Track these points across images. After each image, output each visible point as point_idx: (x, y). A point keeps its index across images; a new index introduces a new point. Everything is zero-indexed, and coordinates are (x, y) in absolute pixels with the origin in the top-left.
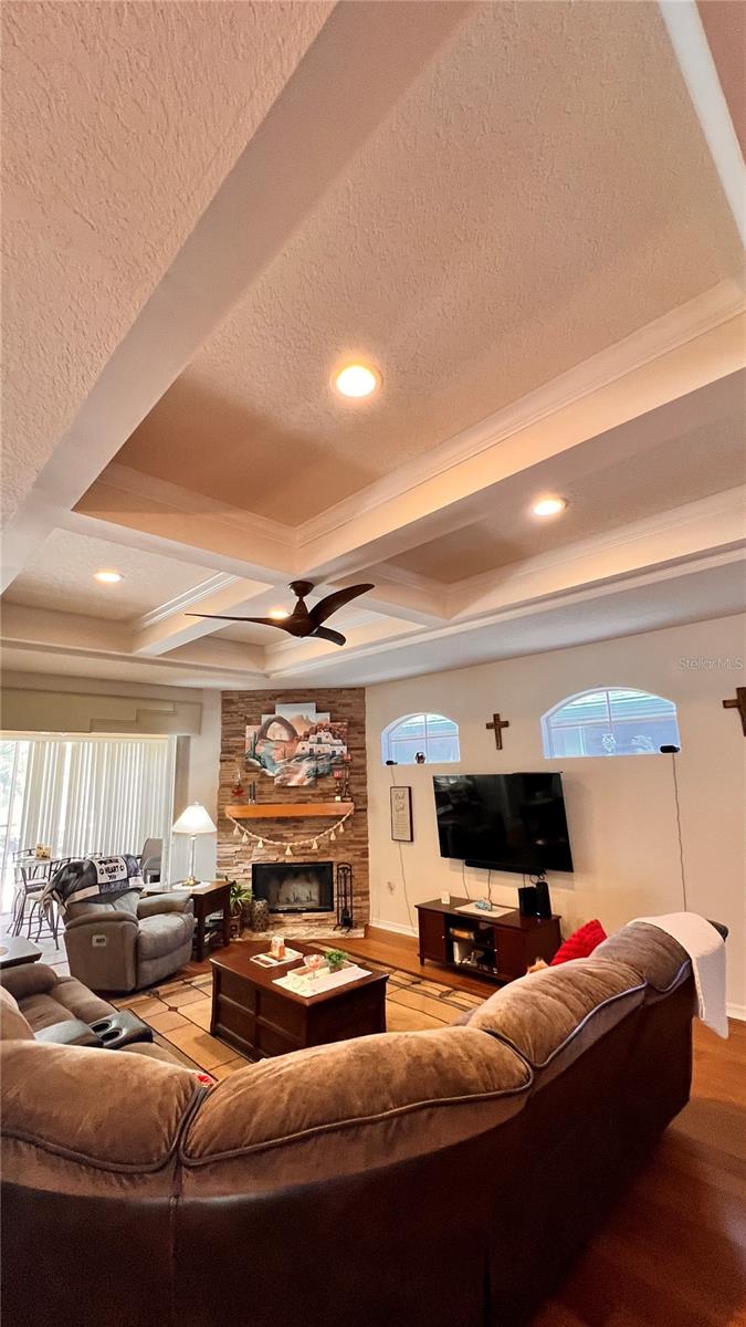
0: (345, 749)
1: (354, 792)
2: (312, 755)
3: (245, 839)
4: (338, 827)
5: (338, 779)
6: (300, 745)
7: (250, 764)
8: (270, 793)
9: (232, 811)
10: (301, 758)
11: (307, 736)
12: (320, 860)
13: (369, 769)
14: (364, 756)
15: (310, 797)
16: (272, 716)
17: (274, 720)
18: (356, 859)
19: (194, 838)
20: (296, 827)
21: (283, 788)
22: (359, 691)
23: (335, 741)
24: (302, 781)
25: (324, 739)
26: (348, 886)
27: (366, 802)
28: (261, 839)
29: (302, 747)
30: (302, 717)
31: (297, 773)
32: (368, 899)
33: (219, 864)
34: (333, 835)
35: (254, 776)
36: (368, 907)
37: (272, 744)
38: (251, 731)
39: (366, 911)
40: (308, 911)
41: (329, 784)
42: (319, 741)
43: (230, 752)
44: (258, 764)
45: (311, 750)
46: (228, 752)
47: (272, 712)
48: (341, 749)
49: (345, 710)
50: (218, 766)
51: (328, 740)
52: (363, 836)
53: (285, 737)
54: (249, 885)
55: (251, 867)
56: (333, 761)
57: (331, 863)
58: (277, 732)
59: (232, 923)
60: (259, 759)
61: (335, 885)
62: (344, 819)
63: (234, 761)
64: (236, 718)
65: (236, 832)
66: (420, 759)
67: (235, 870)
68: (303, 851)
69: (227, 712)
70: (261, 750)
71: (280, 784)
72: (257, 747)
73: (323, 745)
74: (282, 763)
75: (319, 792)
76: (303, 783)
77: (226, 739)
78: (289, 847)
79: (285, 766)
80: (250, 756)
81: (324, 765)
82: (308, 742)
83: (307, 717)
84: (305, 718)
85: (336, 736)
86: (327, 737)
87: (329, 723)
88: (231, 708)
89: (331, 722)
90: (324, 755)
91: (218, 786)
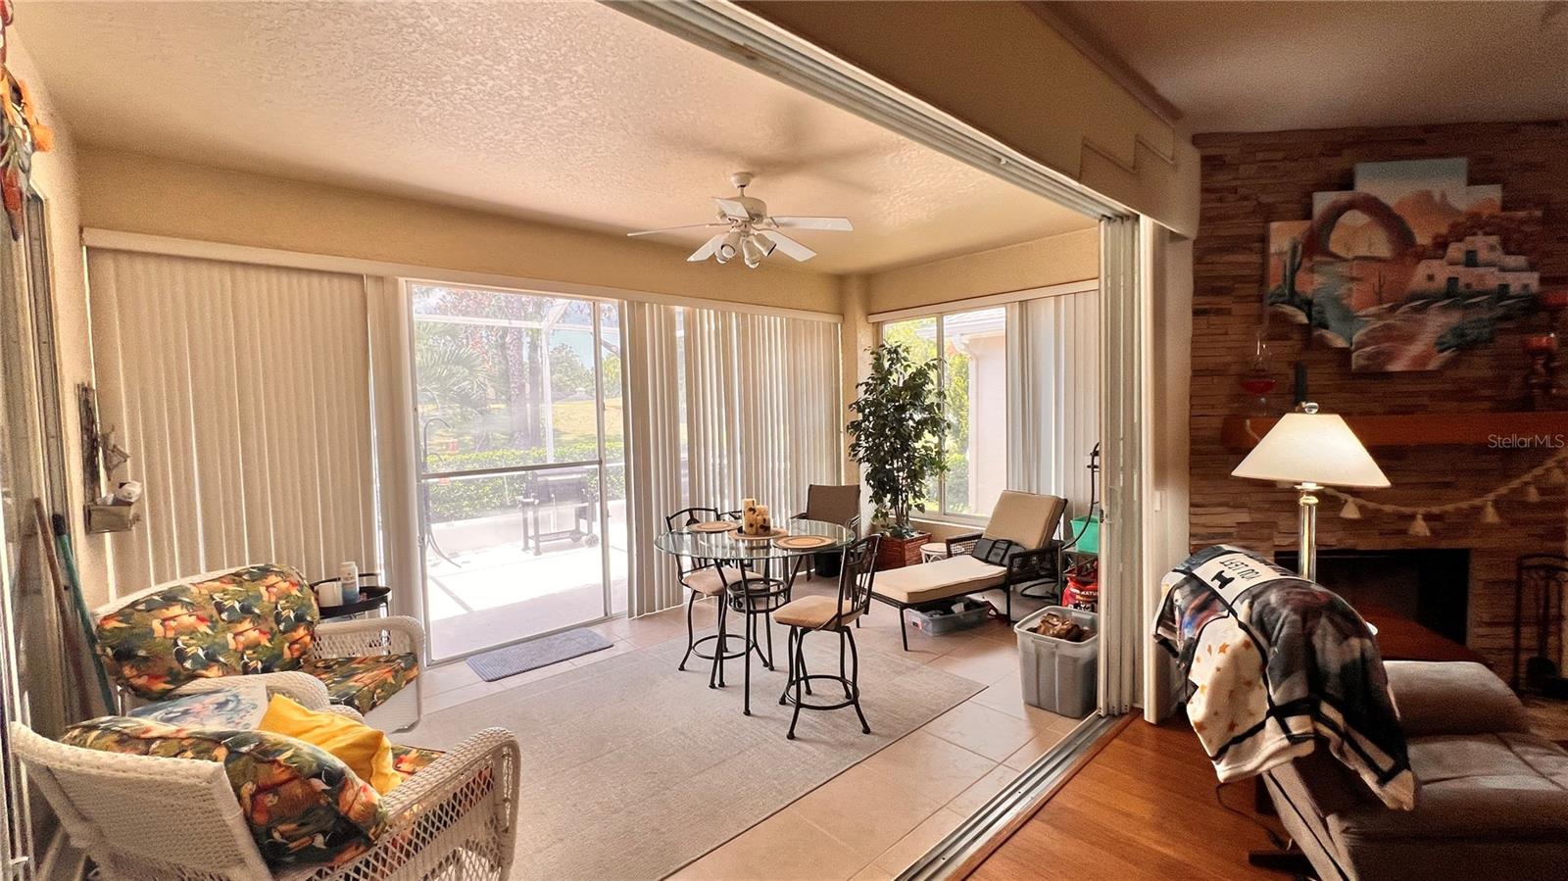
0: (1533, 279)
2: (1453, 294)
6: (1422, 269)
10: (1425, 301)
11: (1441, 245)
15: (1426, 400)
16: (1343, 196)
17: (1351, 206)
23: (1512, 261)
24: (1423, 358)
25: (1483, 255)
29: (1430, 275)
30: (1429, 194)
31: (1409, 338)
37: (1341, 268)
42: (1471, 260)
43: (1217, 292)
44: (1303, 318)
45: (1453, 281)
46: (1220, 290)
47: (1346, 182)
48: (1524, 281)
51: (1492, 256)
53: (1380, 245)
56: (1503, 309)
57: (1469, 552)
58: (1358, 237)
63: (1228, 312)
70: (1314, 283)
71: (1366, 367)
72: (1301, 276)
73: (1481, 270)
74: (1373, 316)
75: (1447, 387)
76: (1425, 364)
77: (1208, 258)
78: (1419, 517)
79: (1381, 323)
80: (1281, 299)
81: (1479, 320)
82: (1444, 262)
83: (1443, 196)
84: (1437, 199)
85: (1514, 247)
86: (1491, 248)
87: (1497, 211)
88: (1223, 177)
89: (1501, 209)
90: (1481, 293)
91: (1190, 372)
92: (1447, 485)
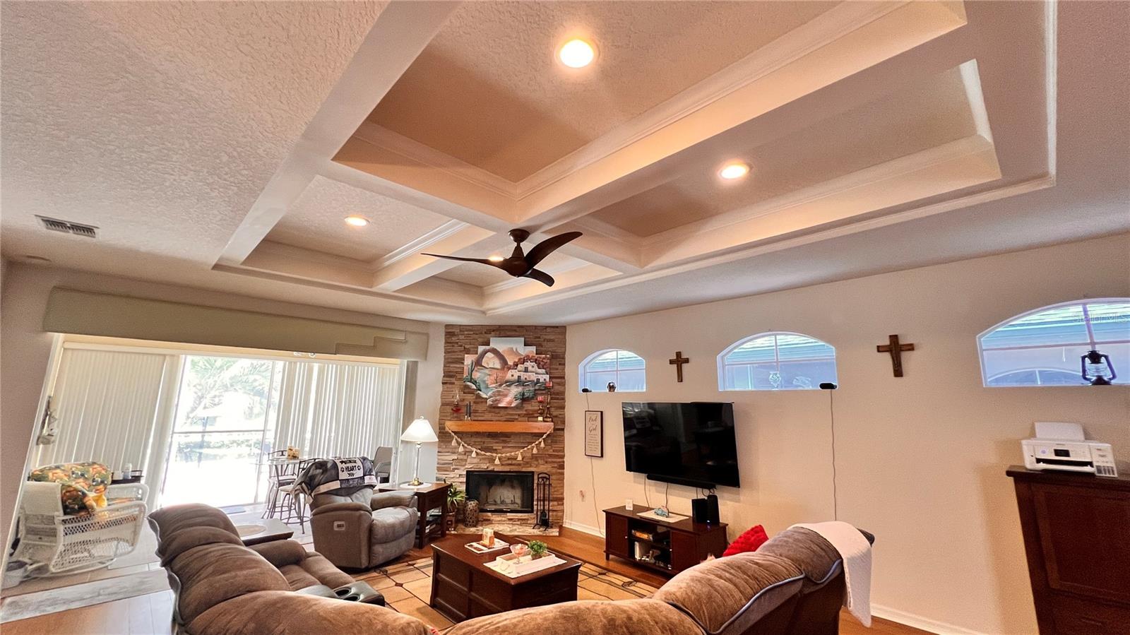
0: (547, 377)
1: (555, 414)
2: (519, 382)
3: (461, 449)
4: (540, 442)
5: (541, 402)
6: (510, 372)
7: (468, 387)
8: (483, 412)
9: (451, 426)
10: (511, 383)
11: (516, 365)
12: (524, 470)
13: (566, 395)
14: (564, 384)
15: (517, 417)
16: (487, 347)
17: (489, 351)
18: (554, 470)
19: (419, 446)
20: (504, 442)
21: (494, 408)
22: (561, 330)
23: (540, 370)
24: (511, 402)
25: (530, 369)
26: (547, 492)
27: (563, 422)
28: (475, 450)
29: (512, 375)
30: (512, 348)
31: (506, 396)
32: (563, 504)
33: (439, 469)
34: (535, 449)
35: (470, 397)
36: (563, 511)
37: (487, 371)
38: (469, 359)
39: (560, 514)
40: (512, 511)
41: (533, 406)
42: (526, 370)
43: (451, 376)
44: (474, 387)
45: (519, 377)
46: (450, 376)
47: (488, 344)
48: (544, 377)
49: (550, 344)
50: (440, 388)
51: (533, 370)
52: (559, 451)
53: (498, 365)
54: (463, 488)
55: (465, 473)
56: (537, 388)
57: (533, 472)
58: (491, 361)
59: (448, 518)
61: (536, 492)
62: (544, 437)
63: (453, 383)
64: (456, 348)
65: (454, 443)
66: (612, 388)
67: (452, 474)
68: (510, 462)
69: (448, 343)
70: (476, 375)
71: (491, 404)
72: (474, 373)
73: (530, 374)
74: (494, 387)
75: (525, 412)
76: (511, 405)
77: (448, 365)
78: (497, 457)
79: (496, 390)
80: (467, 380)
81: (529, 390)
82: (516, 370)
83: (516, 350)
84: (515, 350)
85: (541, 366)
86: (533, 367)
87: (535, 355)
88: (453, 339)
89: (537, 354)
90: (529, 381)
91: (440, 404)
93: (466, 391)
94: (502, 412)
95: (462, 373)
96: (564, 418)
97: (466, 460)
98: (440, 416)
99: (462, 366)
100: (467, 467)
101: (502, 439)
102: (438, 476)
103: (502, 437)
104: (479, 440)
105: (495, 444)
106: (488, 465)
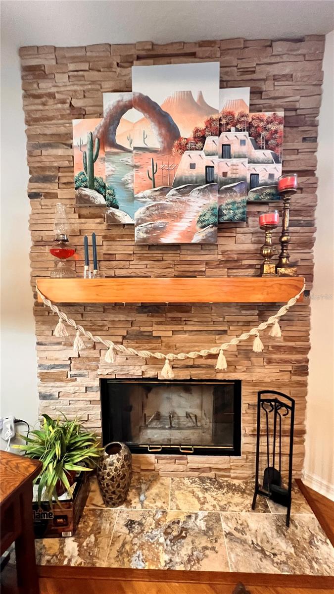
0: (277, 170)
2: (210, 182)
6: (187, 158)
7: (87, 201)
8: (128, 258)
9: (53, 290)
10: (185, 186)
11: (200, 139)
13: (319, 215)
15: (203, 268)
16: (126, 97)
17: (130, 105)
18: (286, 378)
20: (176, 321)
21: (151, 247)
23: (259, 154)
24: (190, 233)
25: (235, 148)
27: (310, 278)
29: (191, 163)
30: (189, 94)
31: (178, 216)
32: (302, 442)
33: (43, 377)
35: (94, 226)
38: (83, 131)
41: (240, 242)
43: (46, 179)
44: (100, 199)
45: (209, 169)
48: (269, 171)
49: (281, 89)
51: (244, 149)
52: (299, 339)
53: (154, 138)
55: (97, 383)
56: (252, 196)
57: (238, 384)
58: (137, 131)
60: (101, 189)
62: (282, 311)
64: (52, 107)
67: (69, 387)
70: (104, 170)
71: (144, 240)
72: (98, 165)
73: (234, 161)
74: (149, 197)
75: (220, 257)
76: (192, 239)
77: (36, 152)
78: (167, 361)
79: (154, 203)
80: (84, 184)
81: (235, 203)
82: (202, 153)
83: (201, 97)
84: (196, 99)
85: (261, 142)
86: (243, 142)
87: (247, 112)
88: (42, 85)
89: (251, 111)
90: (234, 180)
91: (31, 244)
92: (225, 332)
93: (85, 212)
94: (170, 257)
95: (70, 169)
96: (311, 268)
97: (97, 360)
98: (35, 268)
99: (69, 152)
100: (99, 372)
101: (169, 315)
102: (43, 391)
103: (169, 311)
104: (122, 317)
105: (155, 327)
106: (144, 368)
